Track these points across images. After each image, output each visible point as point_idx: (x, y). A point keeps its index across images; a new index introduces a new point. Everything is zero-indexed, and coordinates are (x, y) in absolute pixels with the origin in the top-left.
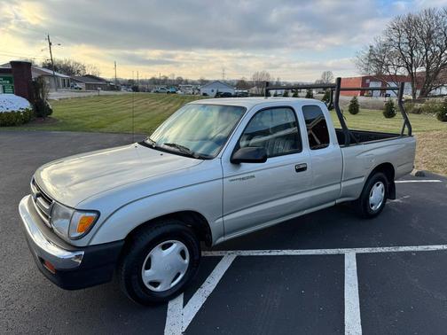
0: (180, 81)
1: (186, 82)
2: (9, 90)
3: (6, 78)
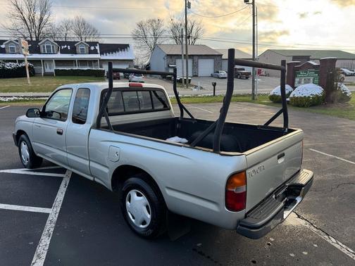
2: (317, 81)
3: (316, 72)
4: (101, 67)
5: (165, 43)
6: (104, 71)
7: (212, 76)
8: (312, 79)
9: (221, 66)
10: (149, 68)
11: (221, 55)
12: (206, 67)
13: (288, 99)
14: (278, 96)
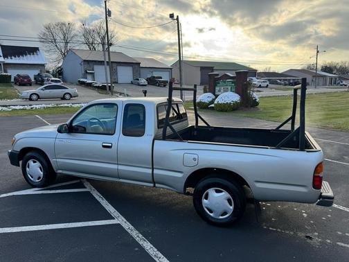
2: (234, 90)
3: (233, 82)
4: (5, 71)
5: (77, 48)
6: (10, 76)
7: (132, 83)
8: (229, 88)
9: (140, 74)
10: (62, 73)
11: (139, 64)
12: (125, 74)
13: (213, 105)
14: (204, 103)
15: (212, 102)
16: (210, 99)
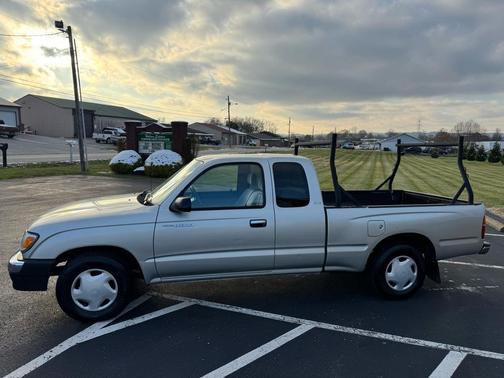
0: (363, 135)
1: (371, 136)
2: (169, 146)
3: (167, 136)
8: (162, 144)
13: (142, 169)
14: (126, 165)
15: (138, 164)
16: (135, 160)
